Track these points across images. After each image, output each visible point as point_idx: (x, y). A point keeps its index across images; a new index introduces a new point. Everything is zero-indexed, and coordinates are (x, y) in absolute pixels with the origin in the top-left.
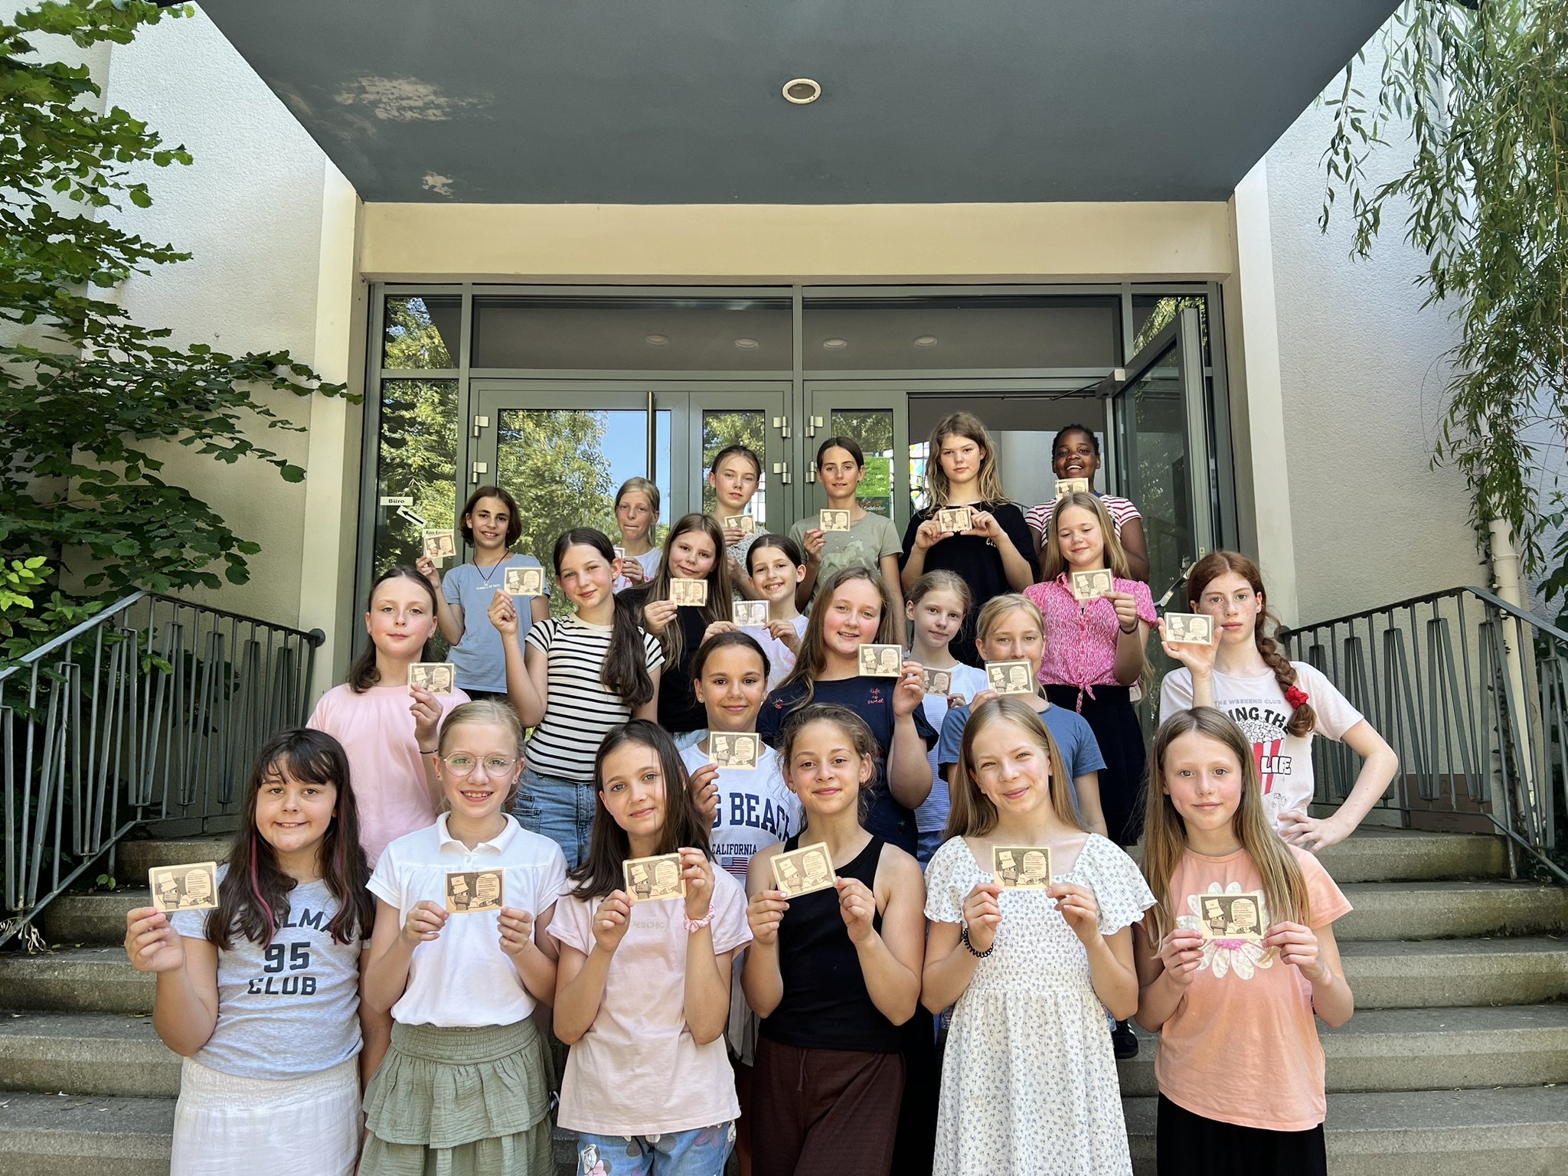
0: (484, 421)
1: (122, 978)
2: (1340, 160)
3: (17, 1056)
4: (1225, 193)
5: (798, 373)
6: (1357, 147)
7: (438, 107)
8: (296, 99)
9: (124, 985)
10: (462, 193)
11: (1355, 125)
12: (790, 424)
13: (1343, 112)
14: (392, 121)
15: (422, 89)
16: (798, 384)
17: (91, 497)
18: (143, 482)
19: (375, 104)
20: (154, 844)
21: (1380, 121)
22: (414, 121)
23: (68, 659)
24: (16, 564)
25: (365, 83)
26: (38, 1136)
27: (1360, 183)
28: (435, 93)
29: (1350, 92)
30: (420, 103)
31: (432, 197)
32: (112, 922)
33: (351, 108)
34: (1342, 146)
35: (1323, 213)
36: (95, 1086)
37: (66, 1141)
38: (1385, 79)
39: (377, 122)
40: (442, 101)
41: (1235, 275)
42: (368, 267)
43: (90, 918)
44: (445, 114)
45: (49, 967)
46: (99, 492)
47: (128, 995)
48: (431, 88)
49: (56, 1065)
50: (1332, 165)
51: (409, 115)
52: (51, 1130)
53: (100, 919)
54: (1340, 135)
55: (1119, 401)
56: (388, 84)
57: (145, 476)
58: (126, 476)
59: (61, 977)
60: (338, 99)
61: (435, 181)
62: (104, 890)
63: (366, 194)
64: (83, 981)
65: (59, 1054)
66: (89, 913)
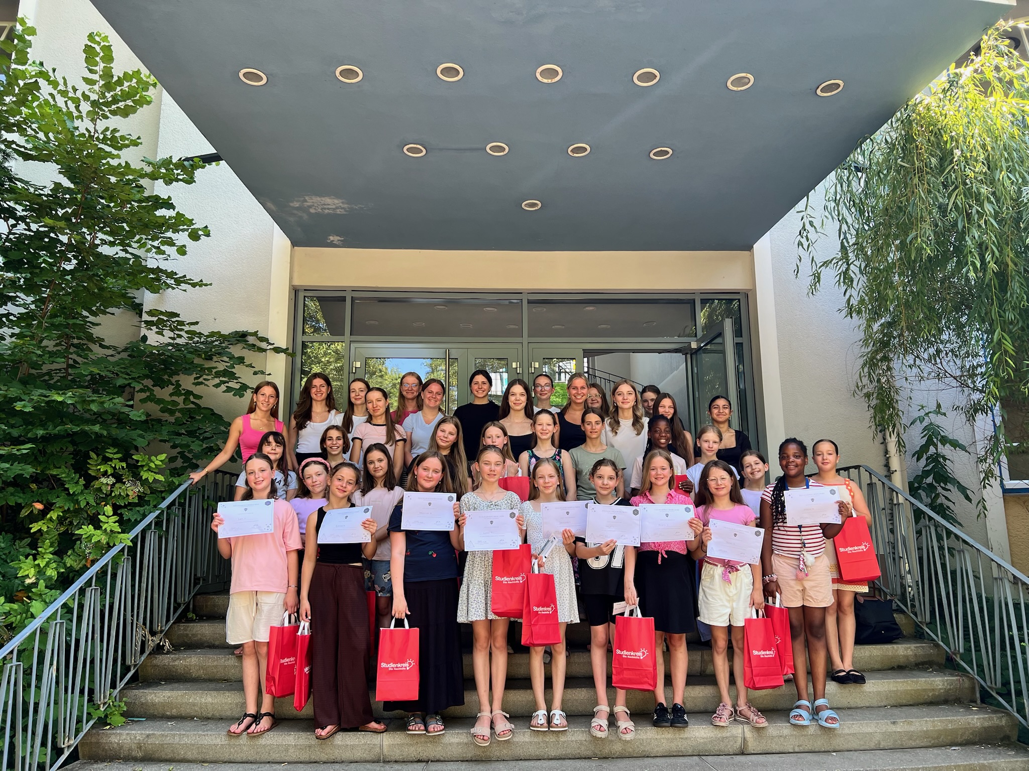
0: (358, 365)
1: (215, 663)
2: (804, 241)
3: (174, 701)
4: (750, 248)
5: (525, 339)
6: (812, 236)
7: (342, 208)
8: (270, 205)
9: (216, 667)
10: (346, 244)
11: (811, 223)
12: (521, 366)
13: (805, 218)
14: (317, 214)
15: (336, 201)
16: (525, 344)
17: (166, 414)
18: (192, 406)
19: (310, 207)
20: (211, 597)
21: (825, 219)
22: (329, 214)
23: (177, 504)
24: (153, 458)
25: (307, 198)
26: (200, 736)
27: (814, 253)
28: (342, 203)
29: (808, 207)
30: (334, 207)
31: (332, 245)
32: (199, 636)
33: (297, 209)
34: (805, 234)
35: (796, 268)
36: (213, 715)
37: (213, 737)
38: (827, 198)
39: (310, 214)
40: (346, 206)
41: (754, 290)
42: (297, 282)
43: (187, 635)
44: (346, 211)
45: (178, 659)
46: (172, 412)
47: (217, 672)
48: (341, 201)
49: (194, 705)
50: (800, 244)
51: (327, 211)
52: (206, 733)
53: (193, 635)
54: (804, 228)
55: (694, 356)
56: (319, 199)
57: (193, 403)
58: (184, 403)
59: (184, 663)
60: (292, 204)
61: (334, 238)
62: (191, 621)
63: (295, 243)
64: (196, 665)
65: (195, 699)
66: (187, 632)
